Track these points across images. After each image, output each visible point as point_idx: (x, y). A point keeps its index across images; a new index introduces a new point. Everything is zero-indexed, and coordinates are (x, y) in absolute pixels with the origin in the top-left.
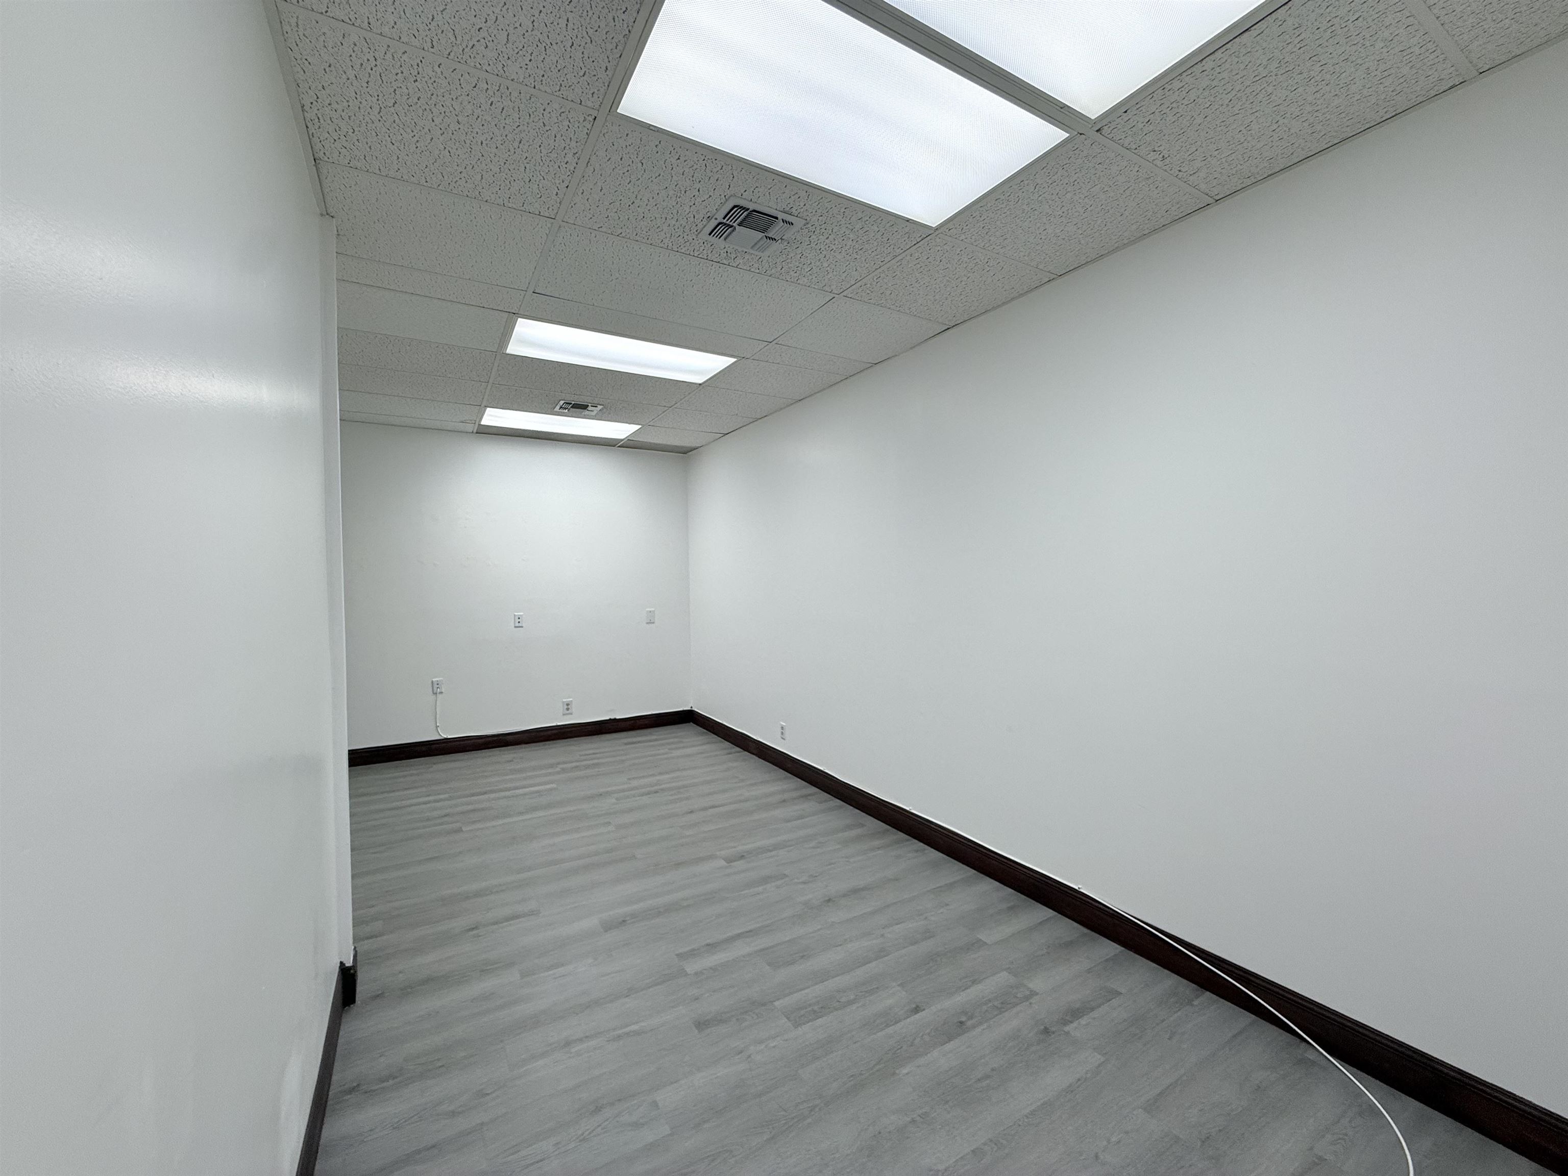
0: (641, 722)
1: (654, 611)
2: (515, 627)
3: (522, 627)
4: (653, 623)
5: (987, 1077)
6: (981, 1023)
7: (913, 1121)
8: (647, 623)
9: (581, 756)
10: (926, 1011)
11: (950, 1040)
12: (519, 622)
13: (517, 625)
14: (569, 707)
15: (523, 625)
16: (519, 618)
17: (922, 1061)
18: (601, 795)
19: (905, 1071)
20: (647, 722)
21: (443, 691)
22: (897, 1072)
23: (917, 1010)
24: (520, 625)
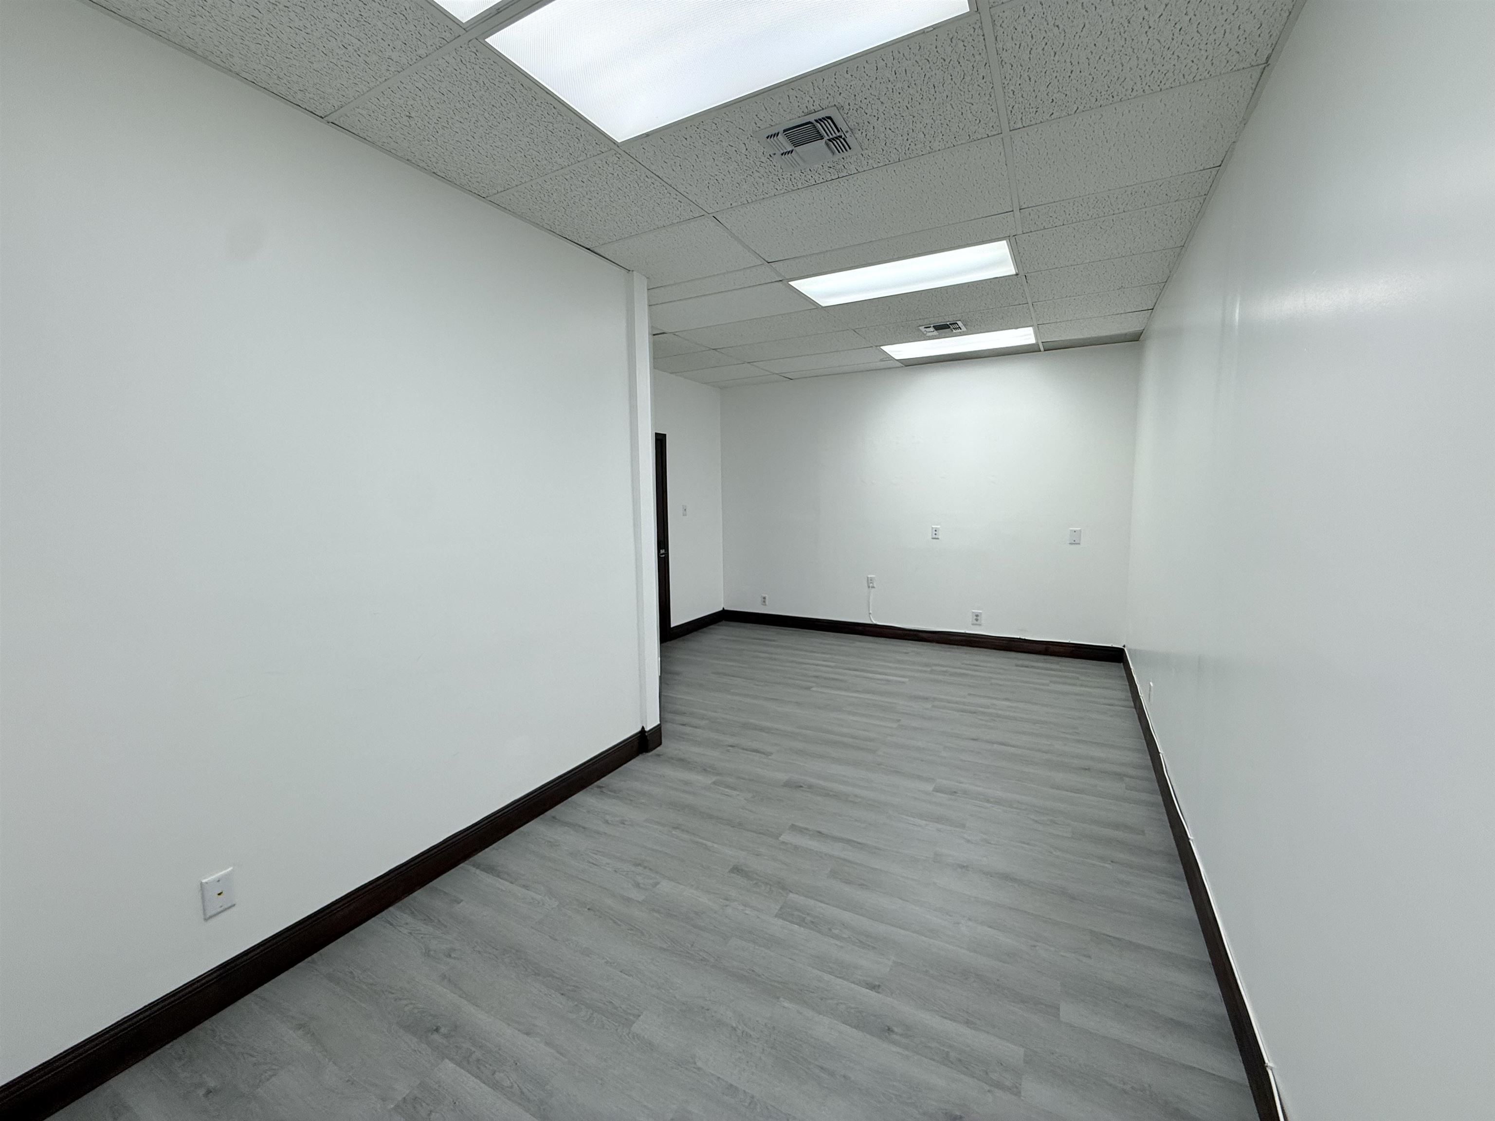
0: (1057, 649)
1: (1080, 531)
2: (933, 538)
3: (938, 539)
4: (1079, 544)
5: (832, 1074)
6: (906, 1048)
7: (734, 1029)
8: (1070, 544)
9: (963, 664)
10: (880, 996)
11: (856, 1027)
12: (936, 534)
13: (934, 536)
14: (979, 618)
15: (939, 537)
16: (936, 531)
17: (809, 1013)
18: (927, 699)
19: (786, 1004)
20: (1061, 650)
21: (875, 586)
22: (781, 999)
23: (874, 987)
24: (937, 537)
